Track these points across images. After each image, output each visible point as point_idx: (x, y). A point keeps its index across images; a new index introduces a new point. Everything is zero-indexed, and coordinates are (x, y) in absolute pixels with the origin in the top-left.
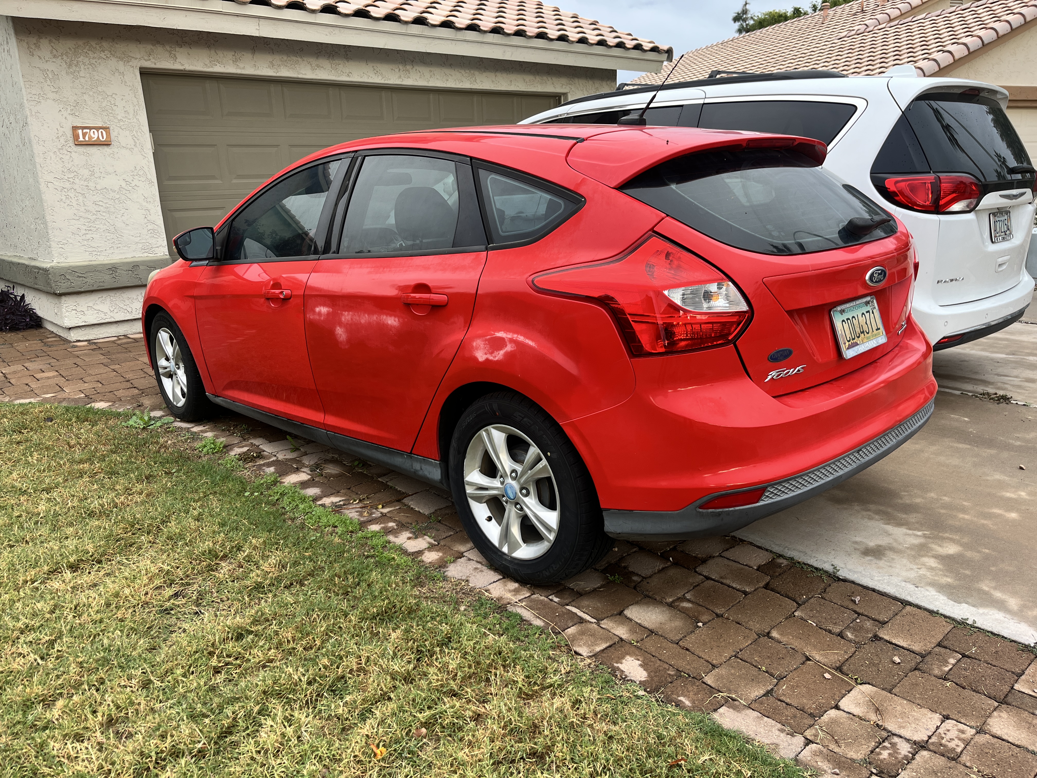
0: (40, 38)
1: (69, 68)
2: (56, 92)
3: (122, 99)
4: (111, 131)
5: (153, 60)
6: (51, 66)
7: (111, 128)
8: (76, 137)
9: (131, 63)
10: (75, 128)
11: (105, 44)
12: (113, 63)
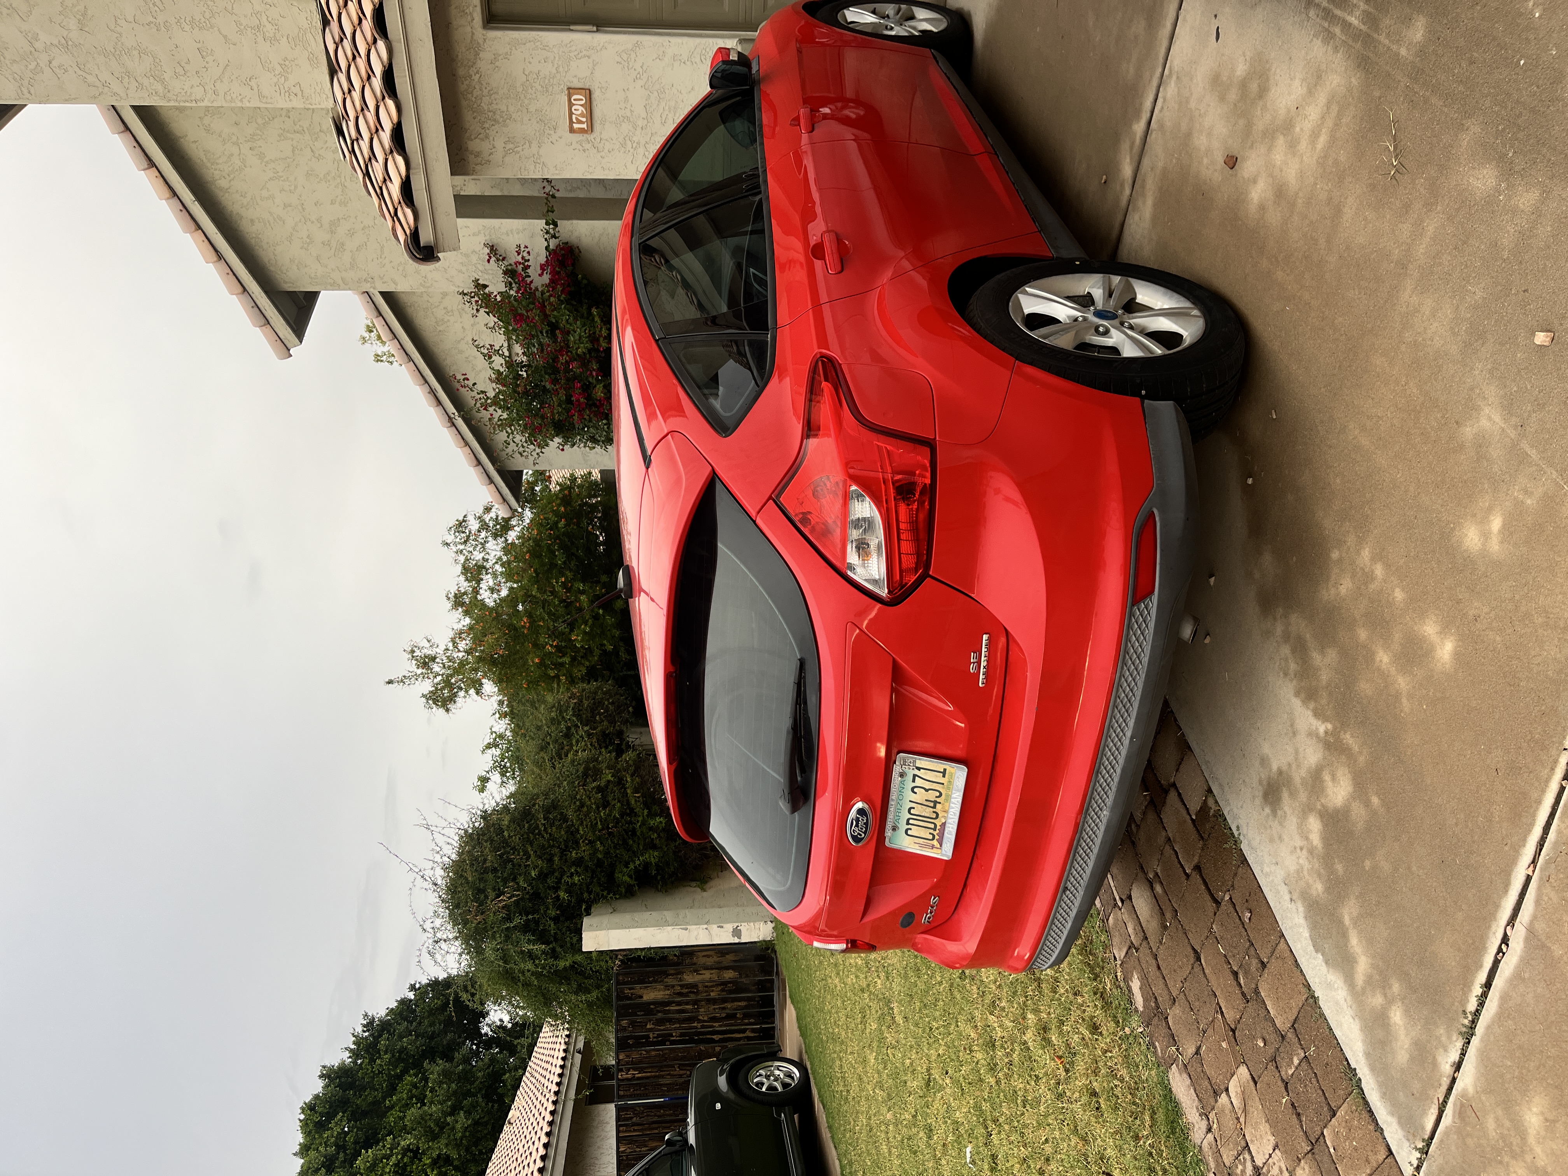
0: (467, 149)
1: (498, 122)
2: (530, 143)
3: (530, 63)
4: (573, 86)
5: (471, 8)
6: (499, 144)
7: (570, 85)
8: (582, 131)
9: (481, 41)
10: (572, 130)
11: (461, 72)
12: (483, 65)
